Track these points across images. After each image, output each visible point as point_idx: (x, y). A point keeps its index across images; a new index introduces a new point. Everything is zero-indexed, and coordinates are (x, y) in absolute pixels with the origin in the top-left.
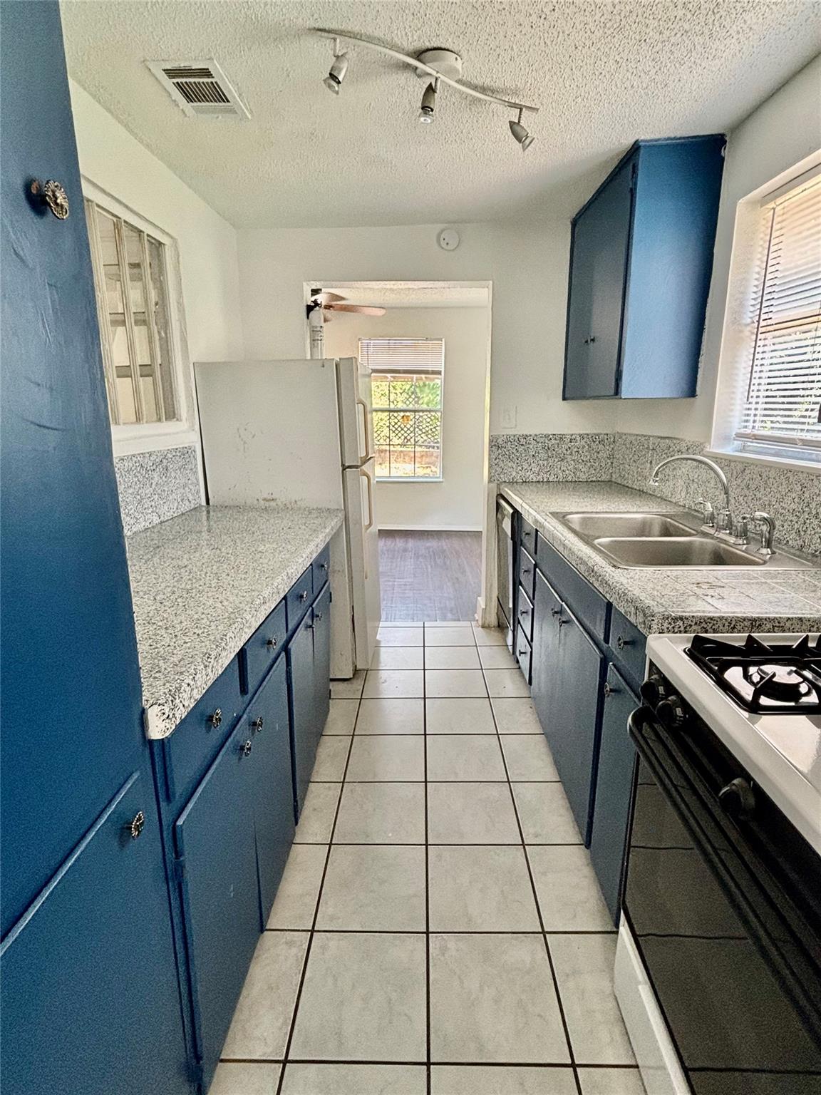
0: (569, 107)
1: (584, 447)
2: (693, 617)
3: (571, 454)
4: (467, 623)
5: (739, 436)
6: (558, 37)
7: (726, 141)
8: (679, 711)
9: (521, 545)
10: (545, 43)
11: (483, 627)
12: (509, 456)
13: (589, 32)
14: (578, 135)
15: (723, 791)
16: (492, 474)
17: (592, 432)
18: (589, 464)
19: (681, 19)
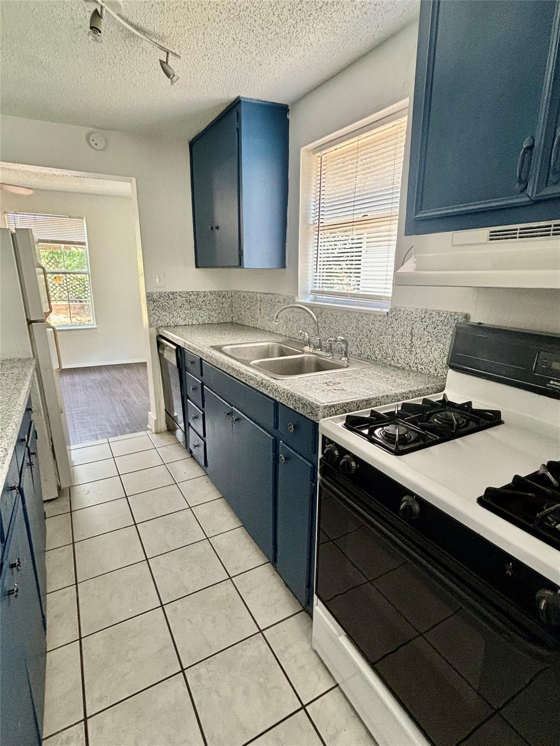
0: (199, 61)
1: (213, 300)
2: (339, 404)
3: (206, 305)
4: (143, 433)
5: (312, 292)
6: (197, 8)
7: (289, 110)
8: (353, 464)
9: (186, 370)
10: (188, 8)
11: (156, 433)
12: (163, 307)
13: (219, 12)
14: (201, 83)
15: (402, 507)
16: (152, 321)
17: (218, 290)
18: (218, 312)
19: (275, 24)
